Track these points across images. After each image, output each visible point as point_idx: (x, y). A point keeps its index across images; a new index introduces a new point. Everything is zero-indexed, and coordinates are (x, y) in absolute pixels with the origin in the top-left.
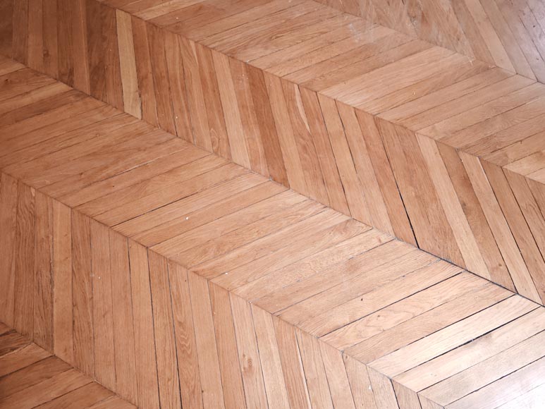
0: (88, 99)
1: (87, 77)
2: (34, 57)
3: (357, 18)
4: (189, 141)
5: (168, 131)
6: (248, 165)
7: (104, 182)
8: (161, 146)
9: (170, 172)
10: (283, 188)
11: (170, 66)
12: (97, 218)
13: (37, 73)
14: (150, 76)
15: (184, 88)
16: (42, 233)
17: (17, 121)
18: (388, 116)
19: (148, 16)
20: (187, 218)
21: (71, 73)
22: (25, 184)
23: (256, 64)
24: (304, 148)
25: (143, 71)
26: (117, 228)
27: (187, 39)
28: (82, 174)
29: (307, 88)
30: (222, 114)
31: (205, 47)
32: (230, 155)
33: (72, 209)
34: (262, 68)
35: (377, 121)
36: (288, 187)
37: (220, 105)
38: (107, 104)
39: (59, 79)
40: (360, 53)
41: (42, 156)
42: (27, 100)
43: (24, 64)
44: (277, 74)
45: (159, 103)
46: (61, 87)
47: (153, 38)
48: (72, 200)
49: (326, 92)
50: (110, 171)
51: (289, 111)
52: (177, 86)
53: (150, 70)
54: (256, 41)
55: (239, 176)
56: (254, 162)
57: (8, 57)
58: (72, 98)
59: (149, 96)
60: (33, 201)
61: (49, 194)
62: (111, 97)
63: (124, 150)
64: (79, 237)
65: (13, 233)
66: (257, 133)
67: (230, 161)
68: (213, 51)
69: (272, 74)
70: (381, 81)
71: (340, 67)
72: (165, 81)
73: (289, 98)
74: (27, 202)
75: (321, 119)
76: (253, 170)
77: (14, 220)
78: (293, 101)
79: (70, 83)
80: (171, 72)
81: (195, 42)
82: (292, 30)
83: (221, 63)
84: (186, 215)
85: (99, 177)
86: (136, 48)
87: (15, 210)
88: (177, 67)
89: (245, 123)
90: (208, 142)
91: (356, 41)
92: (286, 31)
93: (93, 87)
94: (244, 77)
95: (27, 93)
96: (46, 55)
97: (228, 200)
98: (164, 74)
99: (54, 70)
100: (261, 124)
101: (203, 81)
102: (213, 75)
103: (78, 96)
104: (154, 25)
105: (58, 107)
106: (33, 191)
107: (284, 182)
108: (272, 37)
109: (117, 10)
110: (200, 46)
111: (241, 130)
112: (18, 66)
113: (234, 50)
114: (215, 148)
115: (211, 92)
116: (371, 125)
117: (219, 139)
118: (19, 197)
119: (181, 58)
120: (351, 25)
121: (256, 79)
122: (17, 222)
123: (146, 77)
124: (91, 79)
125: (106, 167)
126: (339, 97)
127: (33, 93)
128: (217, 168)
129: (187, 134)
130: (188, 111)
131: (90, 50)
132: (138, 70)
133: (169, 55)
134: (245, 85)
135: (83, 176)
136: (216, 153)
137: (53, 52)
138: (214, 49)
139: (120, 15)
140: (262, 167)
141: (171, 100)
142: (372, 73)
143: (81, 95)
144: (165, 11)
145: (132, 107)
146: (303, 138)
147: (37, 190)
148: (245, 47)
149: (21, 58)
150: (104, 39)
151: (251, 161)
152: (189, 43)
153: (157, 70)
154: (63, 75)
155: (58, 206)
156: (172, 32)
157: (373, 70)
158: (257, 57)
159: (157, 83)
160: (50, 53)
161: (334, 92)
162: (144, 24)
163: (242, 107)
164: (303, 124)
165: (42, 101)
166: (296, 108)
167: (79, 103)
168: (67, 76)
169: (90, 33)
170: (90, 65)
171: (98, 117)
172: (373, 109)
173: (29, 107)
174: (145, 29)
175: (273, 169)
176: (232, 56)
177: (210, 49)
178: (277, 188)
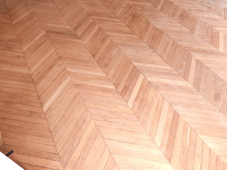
0: (118, 95)
1: (122, 88)
2: (111, 75)
3: (225, 116)
4: (142, 125)
5: (137, 118)
6: (159, 145)
7: (109, 123)
8: (133, 121)
9: (131, 131)
10: (168, 162)
11: (149, 97)
12: (102, 134)
13: (109, 80)
14: (141, 97)
15: (149, 107)
16: (83, 128)
17: (96, 90)
18: (223, 159)
19: (149, 79)
20: (129, 151)
21: (118, 85)
22: (87, 110)
23: (178, 112)
24: (183, 152)
25: (139, 95)
26: (105, 140)
27: (158, 92)
28: (104, 116)
29: (194, 130)
30: (158, 122)
31: (163, 97)
32: (154, 138)
33: (96, 125)
34: (180, 114)
35: (217, 159)
36: (170, 163)
37: (159, 119)
38: (123, 99)
39: (114, 85)
40: (221, 129)
41: (97, 104)
42: (102, 86)
43: (107, 75)
44: (185, 119)
45: (139, 107)
46: (113, 87)
47: (148, 86)
48: (97, 123)
49: (201, 136)
50: (113, 120)
51: (183, 135)
52: (148, 105)
53: (142, 95)
54: (182, 104)
55: (154, 147)
56: (162, 145)
57: (104, 71)
58: (114, 92)
59: (137, 104)
60: (87, 116)
61: (92, 117)
62: (126, 97)
63: (121, 116)
64: (93, 135)
65: (76, 123)
66: (167, 136)
67: (153, 140)
68: (165, 100)
69: (183, 119)
70: (225, 144)
71: (210, 130)
72: (144, 102)
73: (185, 130)
74: (85, 115)
75: (195, 144)
76: (160, 148)
77: (79, 119)
78: (186, 132)
79: (116, 87)
80: (148, 99)
81: (161, 94)
82: (197, 107)
83: (166, 106)
84: (129, 150)
85: (109, 120)
86: (141, 87)
87: (80, 116)
88: (151, 99)
89: (165, 130)
90: (148, 129)
91: (221, 124)
92: (194, 106)
93: (122, 92)
94: (172, 114)
95: (103, 84)
96: (114, 76)
97: (146, 154)
98: (145, 99)
99: (114, 81)
100: (170, 133)
101: (157, 107)
102: (161, 107)
103: (116, 92)
104: (150, 83)
105: (110, 92)
106: (89, 113)
107: (170, 160)
108: (189, 106)
109: (141, 74)
110: (161, 96)
111: (162, 131)
112: (105, 75)
113: (172, 103)
114: (150, 132)
115: (158, 112)
116: (214, 159)
117: (153, 130)
118: (84, 113)
119: (153, 97)
120: (221, 117)
121: (176, 117)
122: (79, 120)
123: (139, 97)
124: (123, 89)
125: (112, 118)
126: (205, 141)
127: (105, 85)
128: (147, 140)
129: (143, 122)
130: (147, 115)
131: (127, 81)
132: (138, 94)
133: (150, 94)
134: (171, 117)
135: (104, 117)
136: (149, 134)
137: (117, 76)
138: (165, 99)
139: (141, 75)
140: (164, 149)
141: (143, 108)
142: (223, 139)
143: (118, 92)
144: (156, 81)
145: (130, 104)
146: (184, 148)
147: (90, 113)
148: (177, 104)
149: (107, 74)
150: (133, 80)
151: (161, 145)
152: (158, 94)
153: (144, 96)
154: (116, 84)
155: (93, 122)
156: (154, 88)
158: (179, 109)
159: (142, 101)
160: (116, 76)
161: (204, 137)
162: (147, 81)
163: (167, 123)
164: (187, 143)
165: (106, 88)
166: (186, 136)
167: (116, 95)
168: (117, 85)
169: (130, 76)
170: (125, 85)
171: (119, 101)
172: (218, 153)
173: (101, 88)
174: (147, 83)
175: (168, 152)
176: (171, 105)
177: (164, 99)
178: (165, 160)
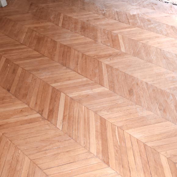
0: (46, 121)
2: (32, 104)
3: (140, 107)
4: (76, 141)
5: (69, 136)
6: (95, 154)
7: (44, 152)
8: (66, 141)
9: (67, 152)
10: (107, 166)
11: (75, 113)
12: (39, 165)
13: (32, 109)
14: (68, 115)
15: (78, 121)
16: (19, 168)
17: (21, 125)
18: (149, 144)
19: (71, 95)
20: (70, 172)
21: (43, 111)
22: (18, 148)
23: (103, 117)
24: (117, 151)
25: (66, 114)
26: (45, 171)
27: (82, 105)
28: (37, 147)
29: (120, 129)
30: (89, 133)
31: (87, 108)
32: (89, 149)
33: (31, 160)
34: (106, 118)
35: (145, 146)
36: (109, 166)
37: (89, 130)
38: (52, 123)
39: (38, 112)
40: (141, 119)
41: (26, 139)
42: (26, 118)
43: (28, 105)
44: (110, 121)
45: (68, 125)
46: (38, 115)
47: (71, 103)
48: (32, 157)
49: (127, 131)
50: (47, 148)
51: (113, 136)
52: (76, 120)
53: (68, 113)
54: (105, 109)
55: (92, 158)
56: (98, 153)
57: (24, 103)
58: (41, 119)
59: (66, 123)
60: (19, 155)
61: (25, 153)
62: (53, 121)
63: (53, 141)
64: (31, 172)
65: (9, 166)
66: (100, 142)
67: (89, 152)
68: (90, 110)
69: (109, 121)
70: (147, 130)
71: (133, 123)
72: (72, 118)
73: (113, 131)
74: (17, 155)
75: (124, 141)
76: (97, 157)
77: (11, 161)
78: (115, 132)
79: (41, 114)
80: (75, 115)
81: (85, 106)
82: (117, 107)
83: (92, 115)
84: (70, 170)
85: (43, 149)
86: (65, 105)
87: (12, 157)
88: (77, 114)
89: (97, 138)
90: (82, 142)
91: (140, 114)
92: (115, 107)
93: (48, 117)
94: (99, 121)
95: (27, 115)
96: (36, 104)
97: (86, 167)
98: (72, 116)
99: (37, 109)
100: (102, 139)
101: (85, 120)
102: (88, 118)
103: (43, 119)
104: (72, 99)
105: (35, 122)
106: (20, 151)
107: (108, 163)
108: (110, 109)
109: (62, 93)
110: (86, 108)
111: (95, 140)
112: (26, 106)
113: (97, 111)
114: (85, 145)
115: (86, 124)
116: (143, 147)
117: (87, 142)
118: (14, 152)
119: (79, 111)
120: (138, 109)
121: (103, 122)
122: (12, 162)
123: (66, 116)
124: (48, 114)
125: (46, 146)
126: (131, 134)
127: (29, 116)
128: (84, 153)
129: (76, 139)
130: (78, 130)
131: (50, 104)
132: (64, 113)
133: (75, 109)
134: (99, 124)
135: (38, 148)
136: (85, 147)
137: (39, 103)
138: (90, 109)
139: (62, 94)
140: (100, 155)
141: (73, 125)
142: (144, 127)
143: (44, 119)
144: (77, 95)
145: (59, 126)
146: (117, 147)
147: (21, 151)
148: (101, 110)
149: (28, 104)
150: (55, 101)
151: (97, 153)
152: (82, 106)
153: (70, 114)
154: (40, 111)
155: (27, 158)
156: (78, 102)
157: (145, 126)
158: (105, 114)
159: (69, 119)
160: (37, 103)
161: (130, 131)
162: (69, 98)
163: (97, 131)
164: (118, 142)
165: (31, 119)
166: (116, 135)
167: (43, 122)
168: (41, 112)
169: (51, 99)
170: (49, 109)
171: (48, 127)
172: (144, 141)
173: (26, 120)
174: (69, 100)
175: (104, 157)
176: (96, 113)
177: (89, 109)
178: (105, 165)
